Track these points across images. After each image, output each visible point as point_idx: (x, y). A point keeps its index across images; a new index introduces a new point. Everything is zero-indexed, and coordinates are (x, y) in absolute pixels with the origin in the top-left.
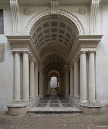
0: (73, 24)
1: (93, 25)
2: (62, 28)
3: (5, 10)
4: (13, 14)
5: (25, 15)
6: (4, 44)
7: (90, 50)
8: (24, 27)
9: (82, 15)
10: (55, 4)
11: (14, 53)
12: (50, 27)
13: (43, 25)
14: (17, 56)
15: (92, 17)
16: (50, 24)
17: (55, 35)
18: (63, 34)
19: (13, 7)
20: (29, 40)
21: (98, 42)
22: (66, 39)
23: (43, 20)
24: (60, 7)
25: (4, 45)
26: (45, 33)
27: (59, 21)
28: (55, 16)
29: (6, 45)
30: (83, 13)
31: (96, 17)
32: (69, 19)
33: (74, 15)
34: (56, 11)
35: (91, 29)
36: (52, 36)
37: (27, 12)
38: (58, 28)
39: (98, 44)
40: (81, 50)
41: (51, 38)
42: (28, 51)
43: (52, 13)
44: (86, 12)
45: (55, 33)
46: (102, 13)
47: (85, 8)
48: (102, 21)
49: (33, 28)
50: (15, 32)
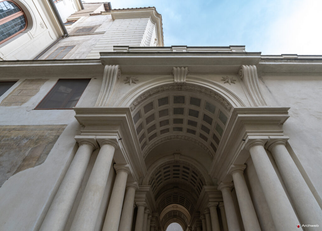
3: (95, 79)
5: (127, 84)
7: (272, 137)
10: (181, 70)
12: (171, 106)
13: (159, 100)
16: (171, 100)
17: (181, 121)
18: (197, 117)
19: (109, 73)
20: (125, 115)
22: (203, 128)
23: (158, 92)
24: (190, 76)
26: (160, 116)
27: (188, 95)
28: (180, 86)
36: (174, 123)
37: (132, 81)
38: (187, 106)
40: (250, 137)
41: (171, 126)
43: (176, 81)
45: (180, 116)
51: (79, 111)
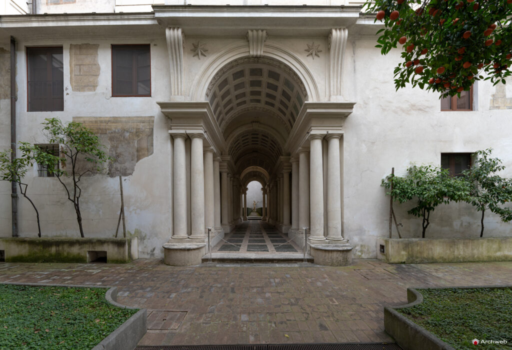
0: (294, 77)
1: (335, 80)
2: (272, 81)
3: (155, 45)
4: (172, 56)
5: (196, 58)
6: (151, 117)
7: (330, 132)
8: (195, 82)
9: (313, 59)
10: (258, 35)
11: (173, 138)
12: (247, 78)
14: (180, 144)
15: (334, 64)
16: (247, 72)
17: (259, 93)
18: (276, 91)
19: (173, 44)
20: (205, 110)
21: (346, 115)
22: (282, 102)
23: (232, 67)
24: (269, 42)
25: (152, 119)
26: (236, 90)
27: (265, 68)
28: (257, 58)
29: (156, 119)
30: (316, 54)
31: (341, 65)
32: (286, 66)
33: (297, 60)
34: (261, 50)
35: (332, 89)
36: (251, 95)
37: (201, 51)
39: (348, 118)
40: (313, 132)
41: (248, 98)
42: (202, 134)
43: (251, 53)
44: (321, 51)
45: (257, 89)
46: (354, 54)
47: (319, 44)
48: (355, 70)
49: (213, 83)
50: (176, 93)
51: (163, 105)
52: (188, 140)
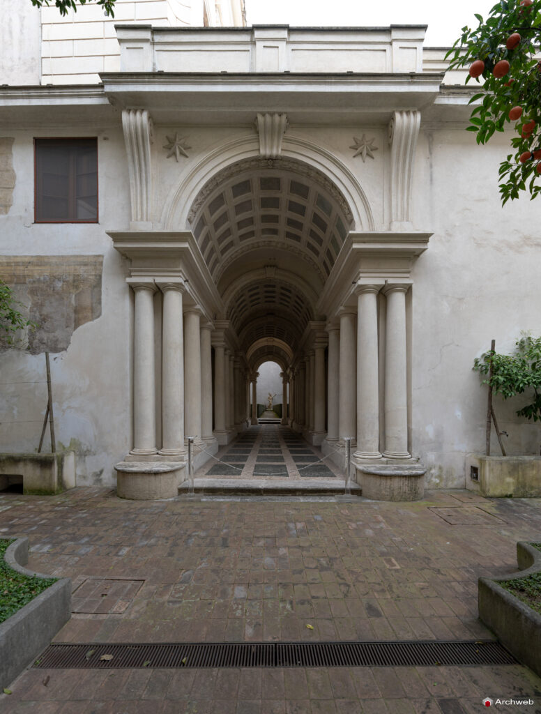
0: (332, 191)
1: (400, 196)
2: (296, 198)
3: (105, 139)
4: (133, 156)
5: (172, 159)
6: (99, 256)
7: (391, 281)
8: (170, 199)
9: (364, 162)
10: (273, 122)
11: (133, 290)
12: (256, 194)
13: (233, 188)
14: (145, 299)
15: (398, 170)
16: (256, 185)
17: (275, 219)
18: (303, 215)
19: (133, 136)
20: (186, 245)
21: (416, 254)
22: (313, 234)
23: (231, 175)
24: (291, 134)
25: (100, 259)
26: (238, 213)
27: (285, 178)
28: (272, 161)
29: (106, 261)
30: (367, 154)
31: (409, 171)
32: (319, 172)
33: (337, 162)
34: (278, 147)
35: (394, 211)
36: (262, 222)
37: (179, 149)
38: (285, 196)
39: (419, 259)
40: (361, 282)
41: (257, 227)
42: (181, 284)
43: (262, 152)
44: (376, 149)
45: (272, 211)
46: (431, 153)
47: (373, 137)
48: (431, 180)
49: (199, 201)
50: (139, 217)
51: (116, 237)
52: (158, 293)
